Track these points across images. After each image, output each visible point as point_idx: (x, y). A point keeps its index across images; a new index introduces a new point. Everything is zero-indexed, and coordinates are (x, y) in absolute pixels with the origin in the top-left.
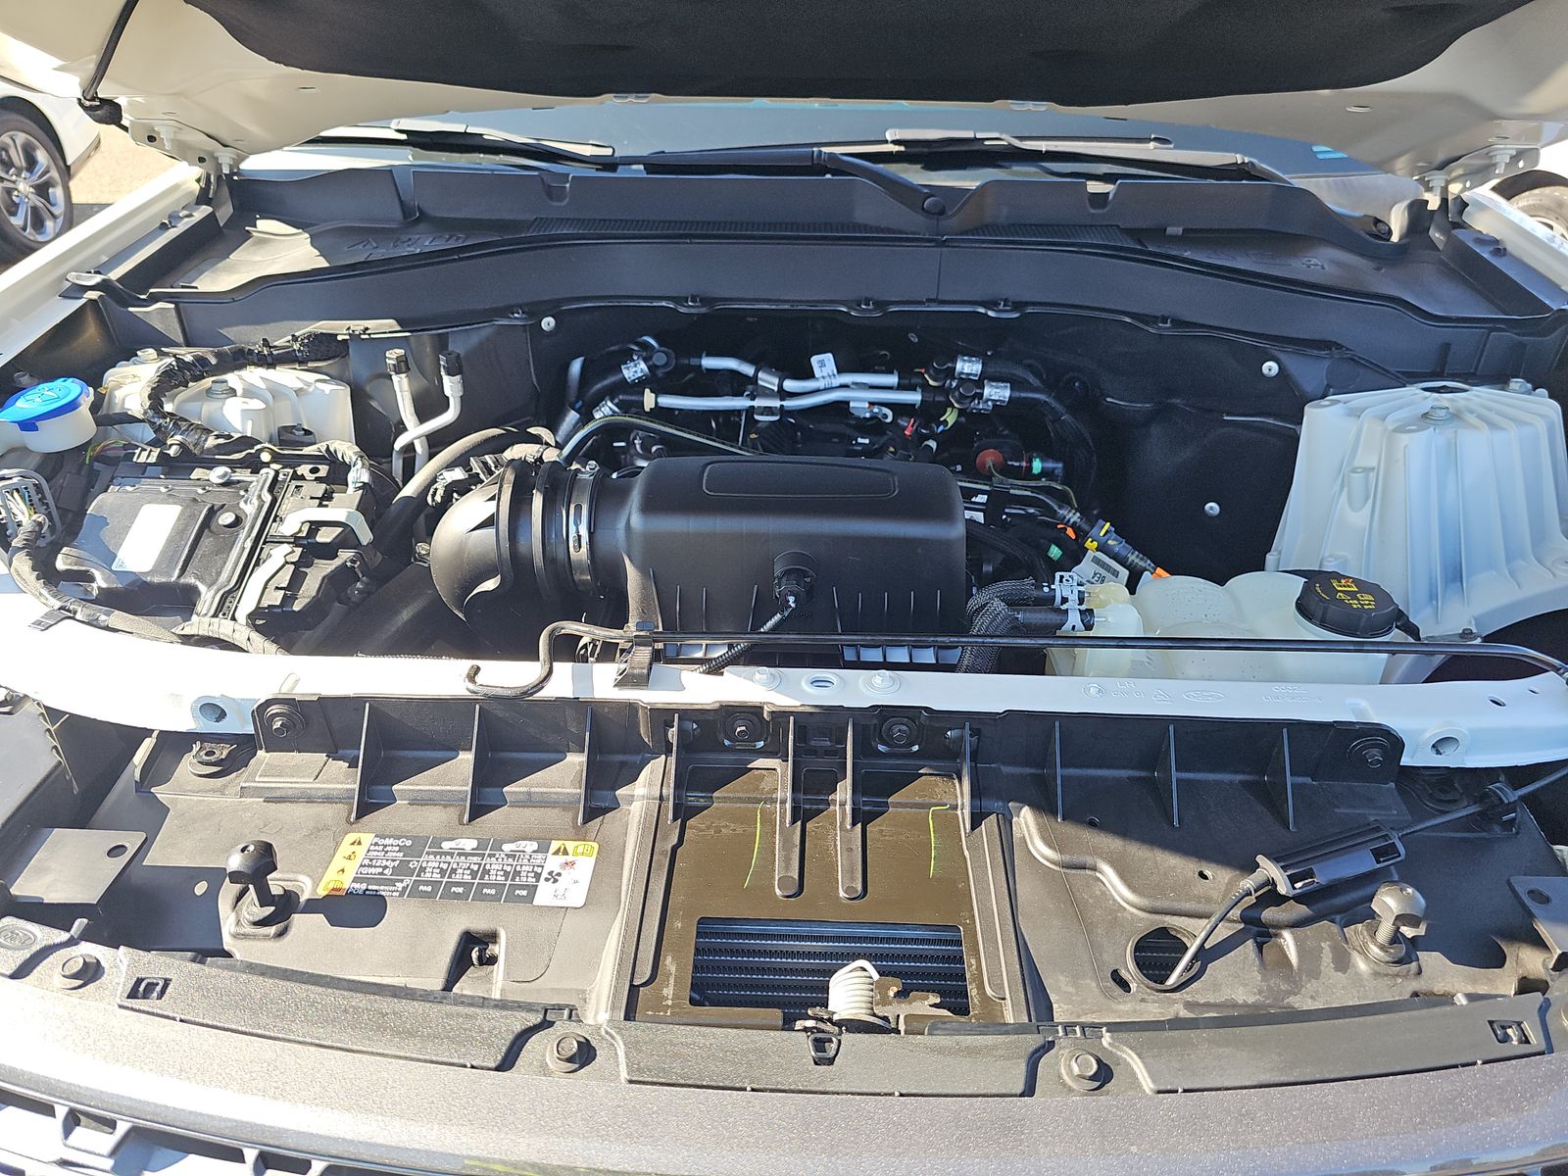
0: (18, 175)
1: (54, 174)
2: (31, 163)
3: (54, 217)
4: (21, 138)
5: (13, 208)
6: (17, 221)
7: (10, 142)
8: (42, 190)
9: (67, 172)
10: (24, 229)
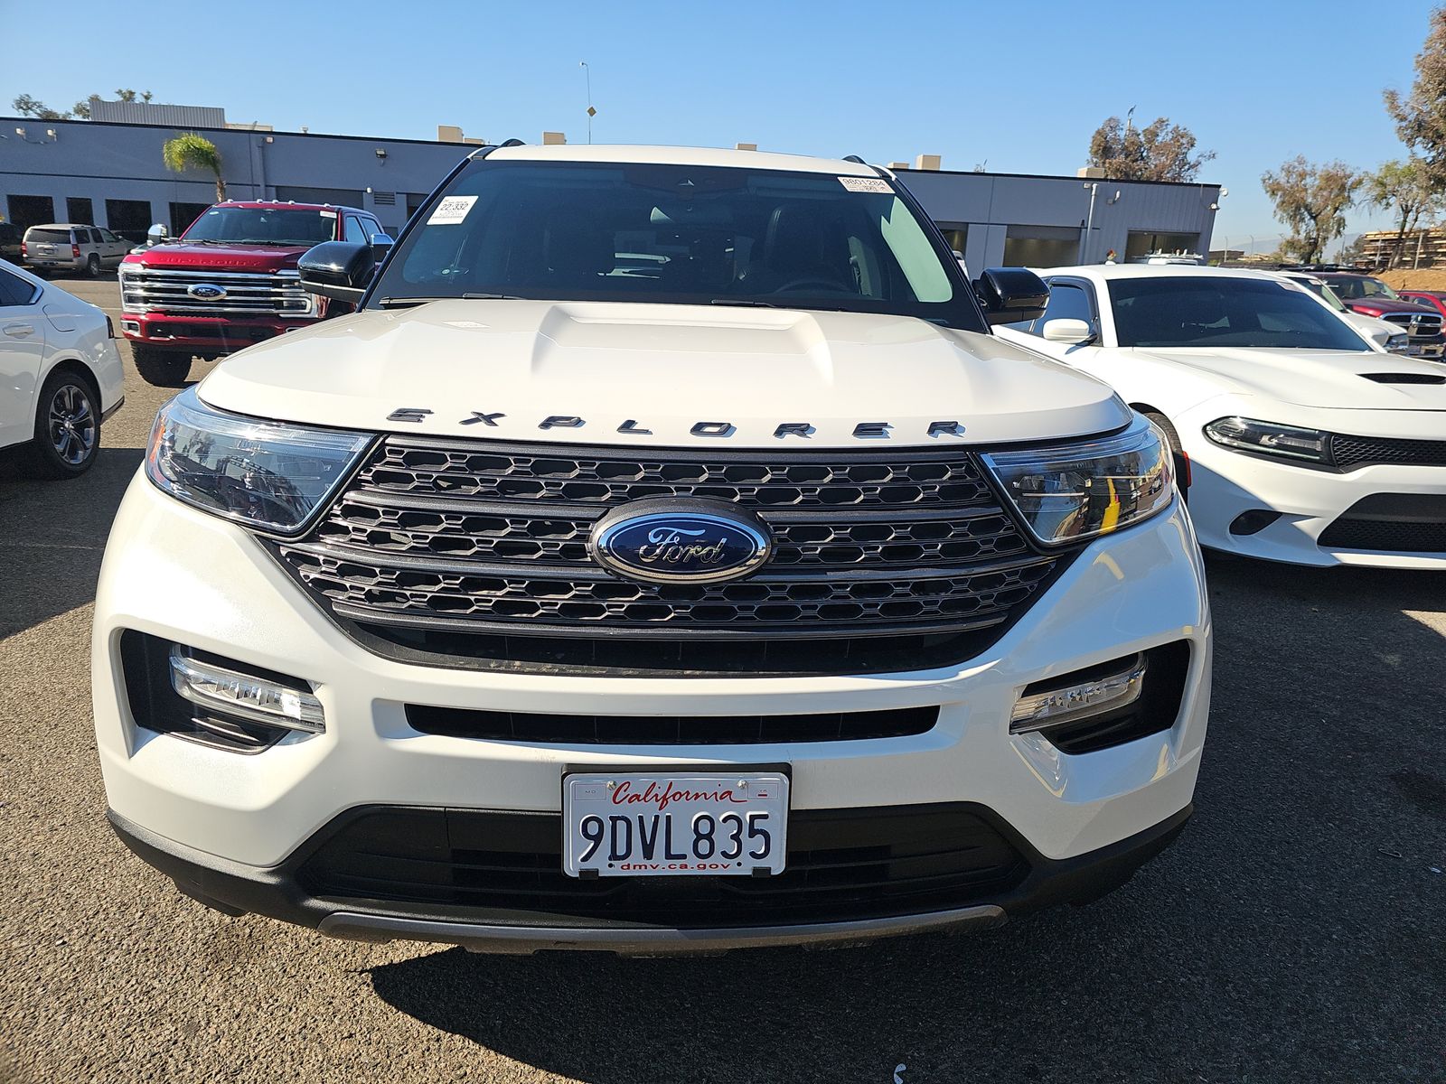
0: (66, 415)
1: (91, 417)
2: (78, 407)
3: (86, 448)
4: (74, 390)
5: (59, 439)
6: (59, 448)
7: (67, 392)
8: (80, 428)
9: (100, 418)
10: (63, 453)
